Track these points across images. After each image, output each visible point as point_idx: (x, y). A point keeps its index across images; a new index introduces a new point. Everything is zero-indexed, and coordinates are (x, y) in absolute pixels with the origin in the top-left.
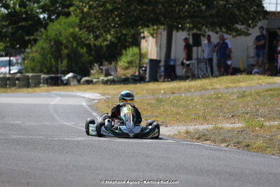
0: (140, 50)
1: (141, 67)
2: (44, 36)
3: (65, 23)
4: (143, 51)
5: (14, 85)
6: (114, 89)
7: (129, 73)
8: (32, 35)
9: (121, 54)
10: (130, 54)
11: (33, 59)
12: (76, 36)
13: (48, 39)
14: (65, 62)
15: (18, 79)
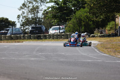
0: (115, 22)
1: (116, 30)
2: (74, 17)
3: (83, 11)
4: (117, 23)
5: (62, 38)
6: (104, 39)
7: (111, 32)
8: (69, 17)
9: (107, 24)
10: (111, 24)
11: (69, 27)
12: (88, 17)
13: (76, 18)
14: (83, 28)
15: (63, 35)
